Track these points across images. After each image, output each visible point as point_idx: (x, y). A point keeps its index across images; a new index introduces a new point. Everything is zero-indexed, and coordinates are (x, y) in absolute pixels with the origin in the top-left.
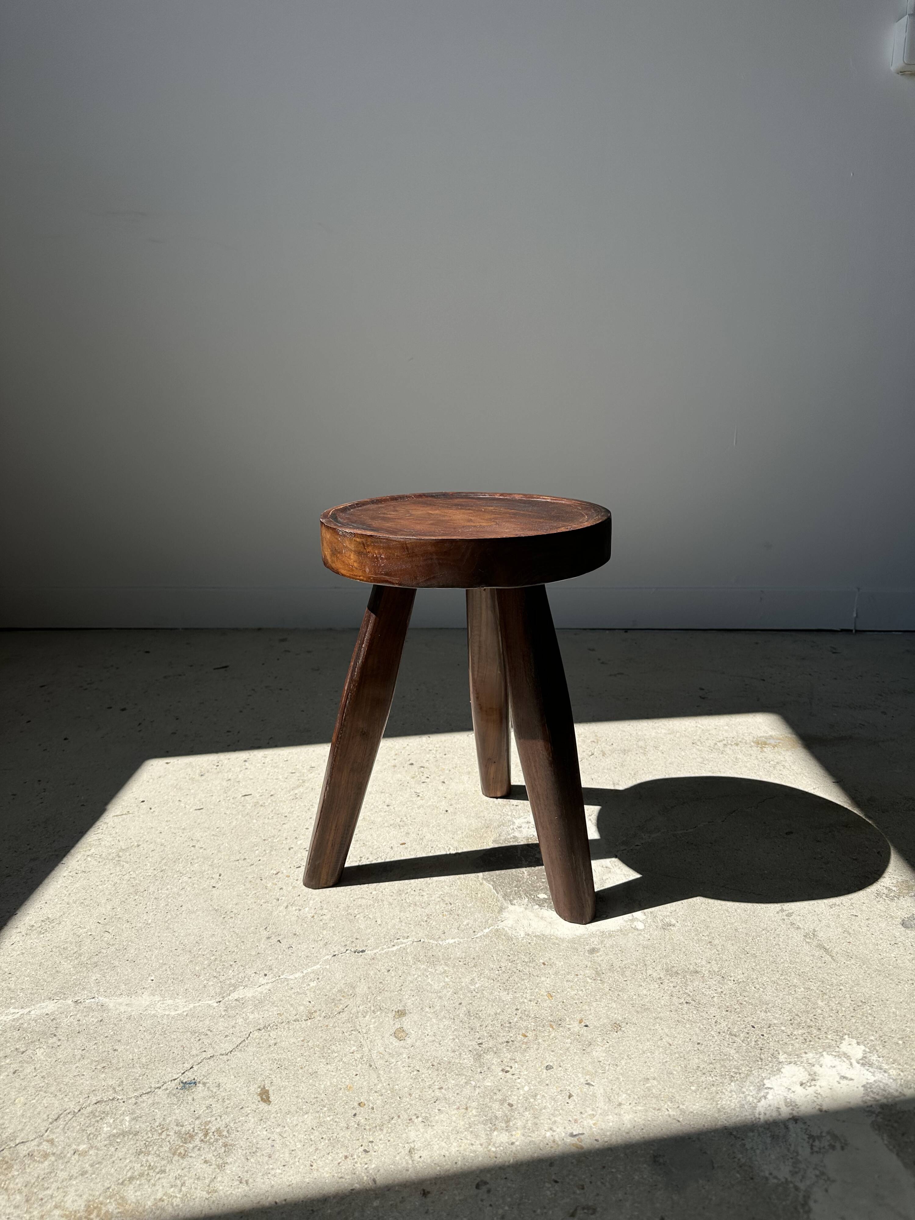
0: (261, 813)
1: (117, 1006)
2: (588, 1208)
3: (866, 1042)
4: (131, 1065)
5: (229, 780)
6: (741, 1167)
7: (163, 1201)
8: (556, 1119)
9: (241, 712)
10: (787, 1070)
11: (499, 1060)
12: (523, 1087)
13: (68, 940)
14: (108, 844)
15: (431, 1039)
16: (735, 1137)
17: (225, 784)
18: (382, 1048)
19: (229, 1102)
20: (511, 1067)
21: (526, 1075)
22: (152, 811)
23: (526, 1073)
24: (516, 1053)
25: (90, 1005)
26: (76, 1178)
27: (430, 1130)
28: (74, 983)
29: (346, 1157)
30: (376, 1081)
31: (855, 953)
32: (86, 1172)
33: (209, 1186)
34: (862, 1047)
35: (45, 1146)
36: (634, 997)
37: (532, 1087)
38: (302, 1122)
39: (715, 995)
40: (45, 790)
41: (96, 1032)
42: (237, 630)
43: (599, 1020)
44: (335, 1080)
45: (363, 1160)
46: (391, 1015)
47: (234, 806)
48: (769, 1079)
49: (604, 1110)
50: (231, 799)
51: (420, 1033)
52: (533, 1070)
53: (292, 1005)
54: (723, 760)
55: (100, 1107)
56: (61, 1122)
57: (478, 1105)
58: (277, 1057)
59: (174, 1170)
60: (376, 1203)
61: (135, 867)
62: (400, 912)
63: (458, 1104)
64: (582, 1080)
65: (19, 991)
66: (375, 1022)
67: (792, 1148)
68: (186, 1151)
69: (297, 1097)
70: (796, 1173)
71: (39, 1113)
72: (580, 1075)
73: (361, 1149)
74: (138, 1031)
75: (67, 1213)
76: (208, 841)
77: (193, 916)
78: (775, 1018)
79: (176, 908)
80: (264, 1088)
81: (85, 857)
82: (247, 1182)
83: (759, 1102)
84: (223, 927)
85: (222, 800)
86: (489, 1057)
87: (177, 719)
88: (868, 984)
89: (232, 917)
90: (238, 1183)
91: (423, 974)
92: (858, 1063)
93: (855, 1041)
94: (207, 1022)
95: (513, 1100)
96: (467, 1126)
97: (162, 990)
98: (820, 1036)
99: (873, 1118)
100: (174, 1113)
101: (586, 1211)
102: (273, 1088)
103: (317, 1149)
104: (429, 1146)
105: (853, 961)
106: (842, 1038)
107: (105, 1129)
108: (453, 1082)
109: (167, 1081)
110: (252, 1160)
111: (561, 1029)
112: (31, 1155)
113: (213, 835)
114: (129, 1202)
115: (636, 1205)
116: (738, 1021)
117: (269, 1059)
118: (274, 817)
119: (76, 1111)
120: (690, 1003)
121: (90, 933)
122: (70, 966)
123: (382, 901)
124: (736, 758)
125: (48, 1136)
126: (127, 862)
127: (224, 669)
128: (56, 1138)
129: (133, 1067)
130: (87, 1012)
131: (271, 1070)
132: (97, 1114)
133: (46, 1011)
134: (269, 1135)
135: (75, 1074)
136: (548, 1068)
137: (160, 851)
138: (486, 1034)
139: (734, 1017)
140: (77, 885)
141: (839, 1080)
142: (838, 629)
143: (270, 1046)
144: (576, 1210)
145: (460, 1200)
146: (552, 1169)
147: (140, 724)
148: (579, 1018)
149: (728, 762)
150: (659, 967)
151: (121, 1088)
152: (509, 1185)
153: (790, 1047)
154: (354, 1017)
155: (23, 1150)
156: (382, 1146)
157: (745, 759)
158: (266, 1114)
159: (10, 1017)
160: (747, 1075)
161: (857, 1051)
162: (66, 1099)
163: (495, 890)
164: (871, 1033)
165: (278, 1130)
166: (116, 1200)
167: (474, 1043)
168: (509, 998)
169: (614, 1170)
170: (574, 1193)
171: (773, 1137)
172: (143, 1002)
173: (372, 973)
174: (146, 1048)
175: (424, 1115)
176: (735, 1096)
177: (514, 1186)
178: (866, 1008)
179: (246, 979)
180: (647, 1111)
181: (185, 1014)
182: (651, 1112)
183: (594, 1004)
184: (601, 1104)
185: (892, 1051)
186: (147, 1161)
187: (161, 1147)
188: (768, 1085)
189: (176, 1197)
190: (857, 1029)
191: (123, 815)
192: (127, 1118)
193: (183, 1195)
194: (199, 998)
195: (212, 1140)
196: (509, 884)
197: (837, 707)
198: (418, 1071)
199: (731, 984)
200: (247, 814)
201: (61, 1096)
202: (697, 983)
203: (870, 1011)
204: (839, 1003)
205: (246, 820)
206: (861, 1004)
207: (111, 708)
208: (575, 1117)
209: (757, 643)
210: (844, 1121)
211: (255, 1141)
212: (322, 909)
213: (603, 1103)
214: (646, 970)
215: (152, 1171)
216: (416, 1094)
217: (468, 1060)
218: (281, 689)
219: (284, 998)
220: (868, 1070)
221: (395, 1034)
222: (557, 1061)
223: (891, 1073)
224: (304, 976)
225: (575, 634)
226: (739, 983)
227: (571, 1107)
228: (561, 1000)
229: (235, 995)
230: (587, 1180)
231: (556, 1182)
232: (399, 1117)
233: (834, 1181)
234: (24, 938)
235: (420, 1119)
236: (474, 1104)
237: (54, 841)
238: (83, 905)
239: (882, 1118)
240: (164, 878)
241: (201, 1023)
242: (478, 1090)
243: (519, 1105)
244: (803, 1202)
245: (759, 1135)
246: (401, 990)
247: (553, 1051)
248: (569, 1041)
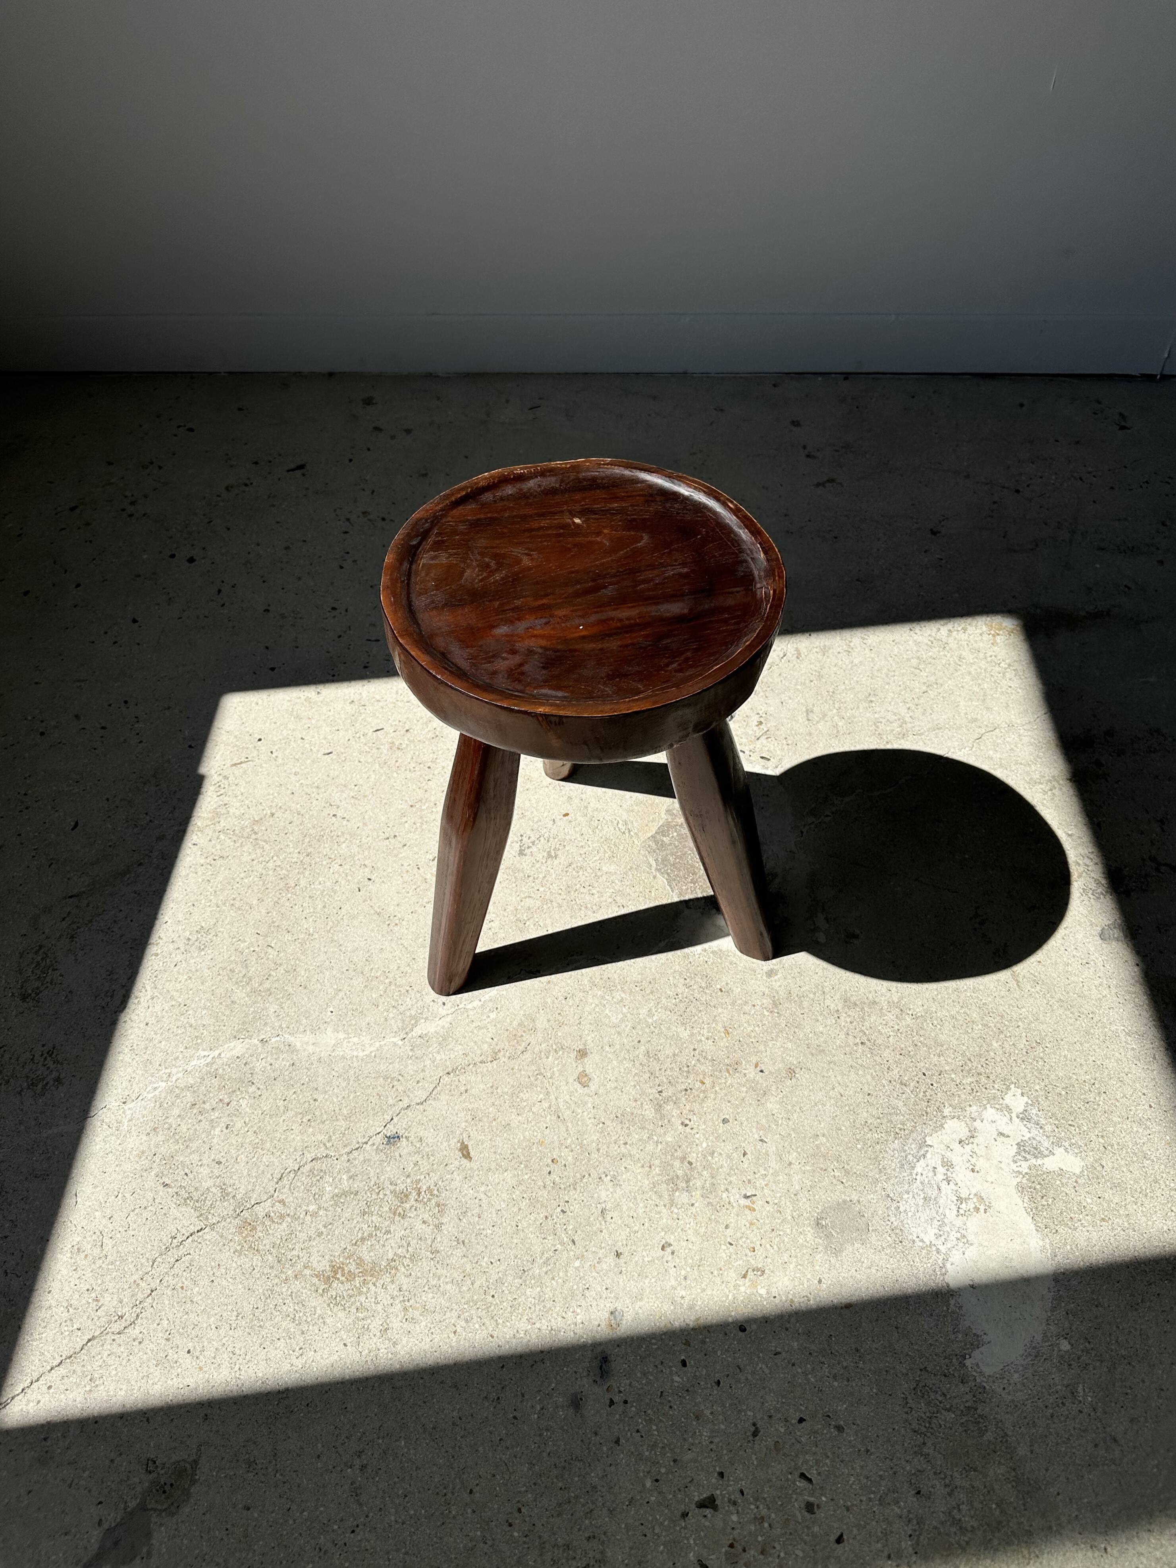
1: (304, 1046)
3: (1029, 1093)
4: (334, 1117)
7: (395, 1261)
10: (950, 1125)
11: (678, 1112)
12: (701, 1143)
13: (232, 958)
15: (613, 1086)
16: (892, 1199)
18: (568, 1096)
19: (433, 1158)
20: (690, 1120)
21: (704, 1129)
23: (704, 1127)
24: (694, 1104)
25: (277, 1045)
26: (314, 1239)
27: (618, 1190)
28: (254, 1017)
29: (546, 1218)
30: (565, 1135)
32: (322, 1233)
33: (431, 1246)
34: (1025, 1099)
35: (278, 1207)
36: (810, 1035)
37: (710, 1144)
38: (503, 1180)
39: (891, 1033)
41: (291, 1078)
43: (774, 1062)
44: (527, 1133)
45: (562, 1221)
46: (573, 1055)
48: (931, 1135)
49: (776, 1170)
51: (602, 1078)
52: (710, 1124)
53: (475, 1042)
55: (317, 1165)
56: (286, 1181)
57: (661, 1163)
58: (470, 1107)
59: (398, 1230)
60: (577, 1264)
62: (571, 917)
63: (642, 1161)
64: (756, 1136)
65: (201, 1028)
66: (558, 1064)
67: (941, 1211)
68: (404, 1211)
69: (495, 1153)
70: (941, 1236)
71: (263, 1173)
72: (754, 1130)
73: (559, 1209)
75: (316, 1273)
76: (350, 807)
78: (947, 1061)
79: (335, 911)
80: (463, 1142)
82: (463, 1242)
83: (918, 1161)
84: (389, 939)
86: (669, 1107)
89: (396, 925)
90: (456, 1243)
91: (601, 1003)
92: (1018, 1117)
93: (1018, 1091)
94: (396, 1065)
95: (692, 1158)
96: (651, 1186)
97: (344, 1025)
98: (988, 1086)
99: (1019, 1178)
100: (386, 1171)
102: (472, 1142)
104: (618, 1207)
106: (1006, 1088)
107: (327, 1189)
108: (637, 1136)
109: (372, 1135)
110: (464, 1220)
111: (737, 1074)
112: (268, 1216)
114: (366, 1261)
115: (799, 1267)
116: (910, 1065)
117: (463, 1109)
118: (417, 769)
119: (297, 1169)
120: (865, 1044)
121: (253, 949)
122: (245, 996)
123: (551, 901)
125: (278, 1196)
128: (286, 1198)
129: (337, 1120)
130: (276, 1054)
131: (466, 1121)
132: (316, 1173)
133: (235, 1053)
134: (475, 1194)
135: (284, 1129)
136: (725, 1121)
138: (666, 1080)
139: (906, 1059)
141: (996, 1137)
143: (462, 1093)
144: (747, 1271)
146: (728, 1231)
148: (754, 1061)
150: (837, 997)
151: (330, 1144)
152: (690, 1247)
153: (957, 1098)
154: (537, 1058)
155: (260, 1211)
156: (577, 1207)
158: (469, 1172)
159: (204, 1061)
160: (911, 1131)
161: (1019, 1104)
162: (284, 1157)
163: (671, 886)
164: (1035, 1081)
165: (482, 1189)
166: (354, 1260)
167: (654, 1091)
168: (684, 1035)
171: (925, 1199)
172: (329, 1041)
173: (549, 1001)
174: (344, 1097)
175: (612, 1173)
176: (897, 1155)
178: (1038, 1049)
179: (425, 1012)
180: (814, 1171)
181: (373, 1054)
182: (819, 1172)
183: (767, 1044)
185: (1055, 1104)
186: (372, 1221)
187: (381, 1207)
188: (928, 1143)
189: (405, 1257)
190: (1025, 1077)
192: (345, 1177)
193: (410, 1255)
194: (383, 1035)
195: (425, 1200)
196: (686, 878)
198: (604, 1123)
199: (908, 1019)
201: (278, 1153)
202: (874, 1018)
203: (1042, 1054)
204: (1013, 1044)
205: (385, 772)
206: (1032, 1044)
208: (749, 1178)
210: (992, 1183)
211: (463, 1200)
214: (823, 1000)
215: (379, 1231)
216: (603, 1149)
217: (649, 1111)
219: (465, 1035)
220: (1025, 1125)
221: (579, 1079)
222: (733, 1113)
223: (1046, 1129)
224: (482, 1006)
226: (917, 1018)
227: (746, 1166)
228: (738, 1038)
229: (417, 1031)
231: (731, 1244)
232: (590, 1175)
234: (185, 956)
235: (609, 1178)
236: (657, 1162)
238: (236, 910)
239: (1027, 1179)
240: (313, 866)
241: (391, 1066)
242: (660, 1146)
243: (698, 1164)
245: (913, 1197)
246: (580, 1023)
247: (729, 1102)
248: (744, 1089)
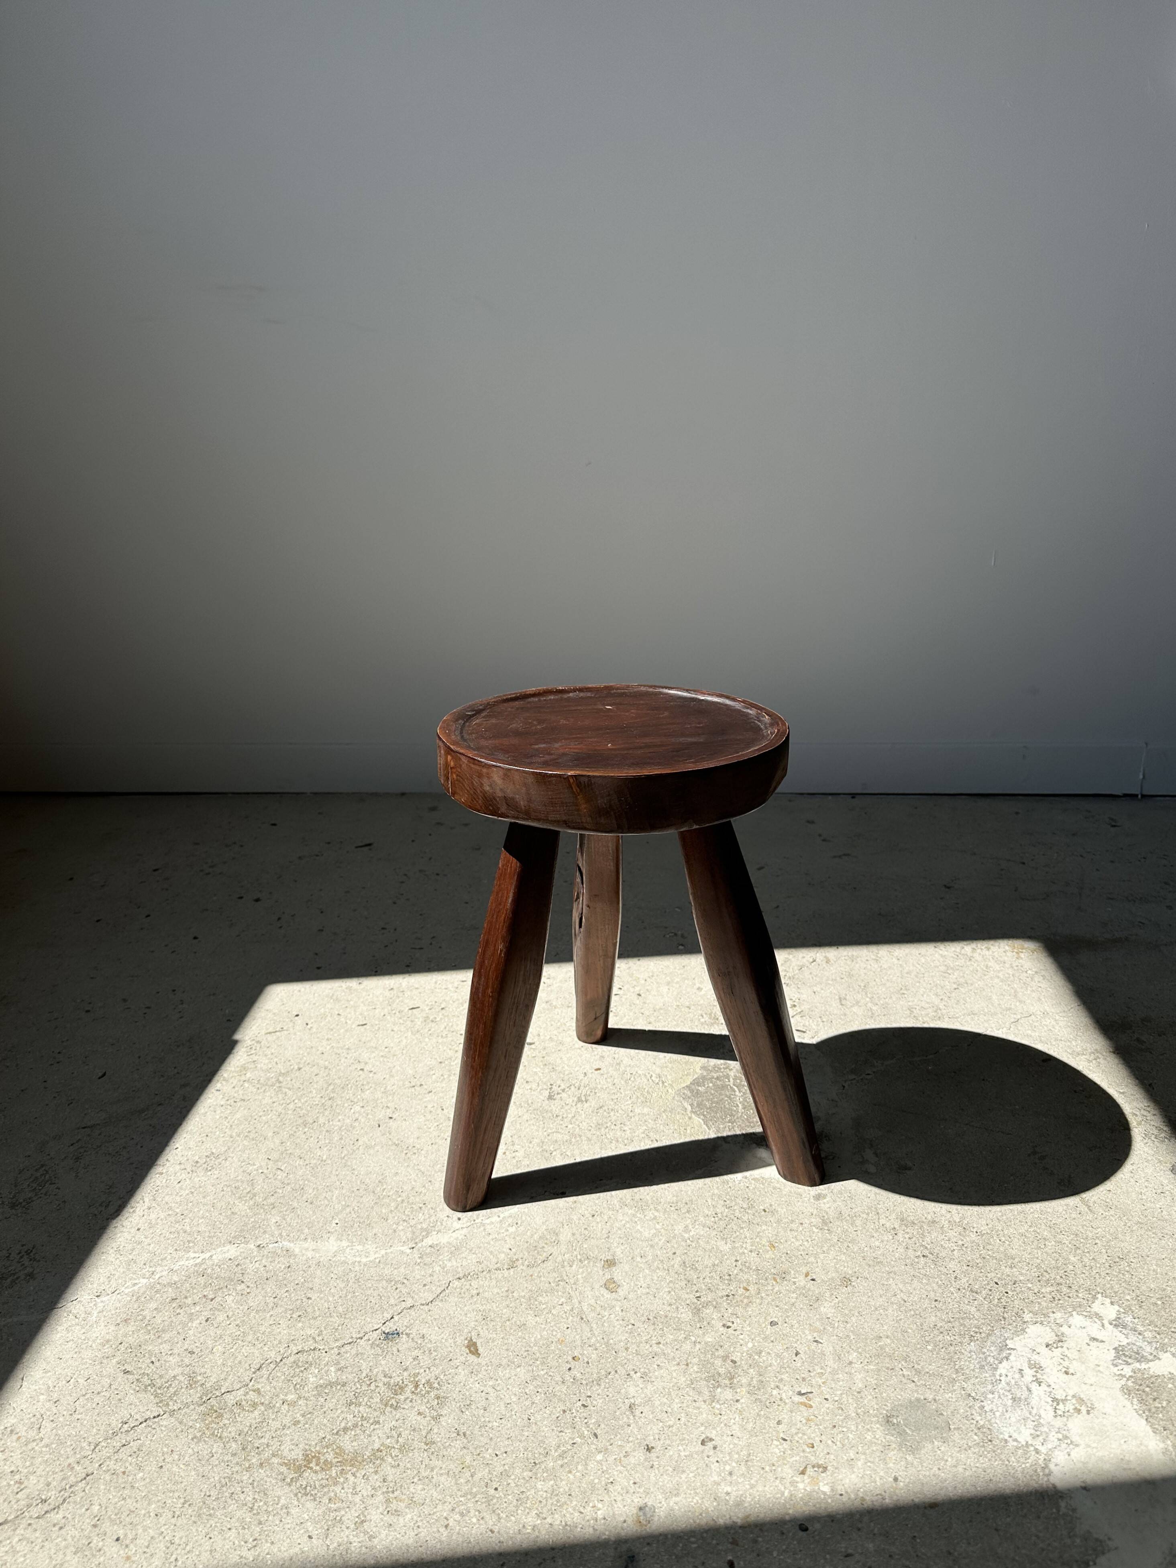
0: (433, 1030)
1: (304, 1252)
2: (819, 1466)
3: (1121, 1302)
4: (328, 1314)
5: (392, 989)
6: (979, 1429)
7: (381, 1451)
8: (783, 1376)
9: (395, 903)
10: (1033, 1330)
11: (719, 1315)
12: (747, 1343)
13: (239, 1178)
14: (265, 1067)
15: (644, 1291)
16: (974, 1399)
17: (387, 993)
18: (593, 1300)
19: (436, 1354)
20: (733, 1323)
21: (749, 1331)
22: (309, 1027)
23: (749, 1329)
24: (737, 1308)
25: (274, 1250)
26: (289, 1427)
27: (649, 1386)
28: (253, 1226)
29: (564, 1411)
30: (589, 1335)
31: (1116, 1203)
32: (299, 1422)
33: (426, 1437)
34: (1116, 1307)
35: (252, 1395)
36: (866, 1249)
37: (756, 1344)
38: (515, 1375)
39: (955, 1248)
40: (182, 1002)
41: (285, 1279)
42: (375, 795)
43: (827, 1273)
44: (545, 1333)
45: (582, 1415)
46: (599, 1265)
47: (401, 1021)
48: (1012, 1339)
49: (834, 1368)
50: (397, 1013)
51: (632, 1284)
52: (756, 1325)
53: (491, 1253)
54: (971, 969)
55: (302, 1357)
56: (264, 1371)
57: (700, 1360)
58: (482, 1308)
59: (389, 1421)
60: (599, 1457)
61: (299, 1094)
62: (601, 1149)
63: (678, 1360)
64: (810, 1337)
65: (196, 1234)
66: (583, 1272)
67: (1034, 1412)
68: (398, 1403)
69: (507, 1350)
70: (1038, 1436)
71: (240, 1362)
72: (807, 1332)
73: (580, 1404)
74: (329, 1279)
75: (286, 1461)
76: (378, 1063)
77: (372, 1151)
78: (1022, 1274)
79: (352, 1143)
80: (471, 1340)
81: (242, 1083)
82: (464, 1434)
83: (1000, 1363)
84: (406, 1164)
85: (387, 1014)
86: (708, 1311)
87: (322, 912)
88: (1128, 1238)
89: (415, 1153)
90: (455, 1435)
91: (631, 1220)
92: (1111, 1324)
93: (1108, 1301)
94: (402, 1270)
95: (736, 1357)
96: (689, 1382)
97: (349, 1235)
98: (1070, 1295)
99: (1123, 1382)
100: (380, 1364)
101: (816, 1469)
102: (481, 1340)
103: (533, 1403)
104: (650, 1402)
105: (1112, 1212)
106: (1095, 1298)
107: (311, 1379)
108: (672, 1337)
109: (368, 1331)
110: (467, 1413)
111: (785, 1282)
112: (238, 1404)
113: (382, 1056)
114: (347, 1451)
115: (869, 1464)
116: (980, 1277)
117: (473, 1310)
118: (449, 1035)
119: (278, 1360)
120: (927, 1257)
121: (261, 1171)
122: (246, 1208)
123: (580, 1136)
124: (987, 967)
125: (253, 1386)
126: (290, 1089)
127: (367, 848)
128: (262, 1387)
129: (331, 1317)
130: (272, 1257)
131: (477, 1321)
132: (300, 1364)
133: (228, 1256)
134: (482, 1388)
135: (271, 1323)
136: (773, 1324)
137: (325, 1075)
138: (704, 1287)
139: (975, 1272)
140: (238, 1116)
141: (1088, 1342)
142: (1120, 794)
143: (472, 1296)
144: (806, 1468)
145: (685, 1456)
146: (780, 1426)
147: (279, 919)
148: (804, 1271)
149: (977, 971)
150: (894, 1216)
151: (321, 1338)
152: (736, 1442)
153: (1037, 1305)
154: (560, 1267)
155: (230, 1399)
156: (601, 1401)
157: (997, 968)
158: (477, 1367)
159: (192, 1262)
160: (989, 1335)
161: (1110, 1312)
162: (266, 1349)
163: (707, 1125)
164: (1127, 1292)
165: (491, 1383)
166: (333, 1450)
167: (691, 1296)
168: (726, 1248)
169: (845, 1429)
170: (804, 1451)
171: (1014, 1399)
172: (331, 1248)
173: (575, 1218)
174: (340, 1297)
175: (642, 1370)
176: (974, 1357)
177: (741, 1443)
178: (1124, 1264)
179: (439, 1224)
180: (879, 1370)
181: (377, 1261)
182: (884, 1371)
183: (822, 1256)
184: (831, 1363)
185: (1149, 1313)
186: (359, 1412)
187: (371, 1398)
188: (1010, 1346)
189: (394, 1447)
190: (1112, 1288)
191: (276, 1032)
192: (333, 1369)
193: (400, 1446)
194: (389, 1244)
195: (423, 1392)
196: (722, 1118)
197: (1112, 899)
198: (633, 1325)
199: (973, 1236)
200: (418, 1032)
201: (260, 1346)
202: (936, 1234)
203: (1127, 1268)
204: (1093, 1259)
205: (417, 1038)
206: (1118, 1260)
207: (241, 898)
208: (803, 1376)
209: (1017, 813)
210: (1091, 1385)
211: (468, 1394)
212: (513, 1145)
213: (832, 1362)
214: (879, 1219)
215: (366, 1422)
216: (633, 1348)
217: (686, 1315)
218: (438, 874)
219: (482, 1245)
220: (1121, 1331)
221: (606, 1286)
222: (782, 1316)
223: (1146, 1336)
224: (501, 1221)
225: (790, 801)
226: (982, 1235)
227: (799, 1365)
228: (785, 1251)
229: (429, 1241)
230: (817, 1438)
231: (785, 1440)
232: (616, 1372)
233: (1077, 1445)
234: (190, 1175)
235: (639, 1374)
236: (696, 1360)
237: (203, 1064)
238: (248, 1139)
239: (1133, 1382)
240: (334, 1107)
241: (396, 1271)
242: (698, 1346)
243: (743, 1362)
244: (1043, 1465)
245: (999, 1397)
246: (608, 1237)
247: (777, 1306)
248: (795, 1295)
